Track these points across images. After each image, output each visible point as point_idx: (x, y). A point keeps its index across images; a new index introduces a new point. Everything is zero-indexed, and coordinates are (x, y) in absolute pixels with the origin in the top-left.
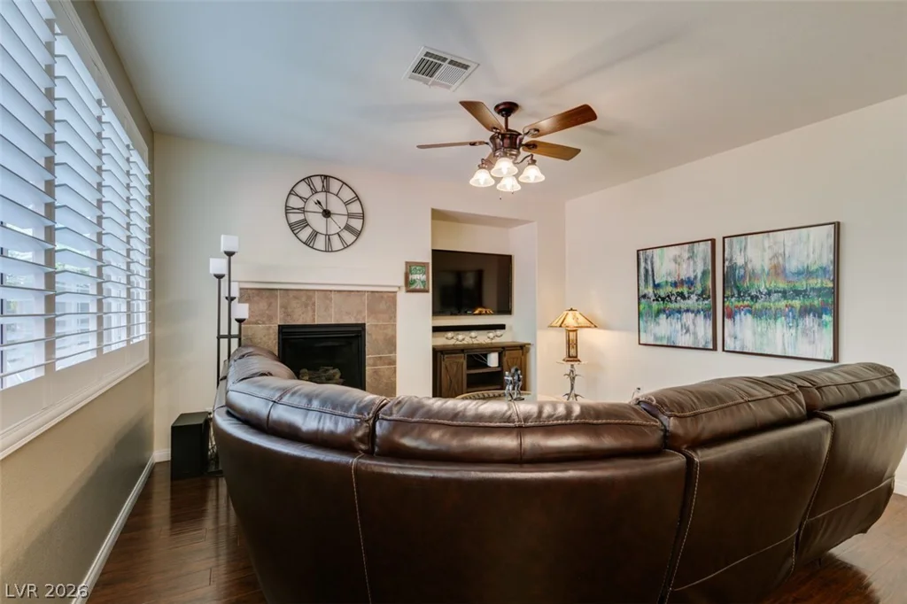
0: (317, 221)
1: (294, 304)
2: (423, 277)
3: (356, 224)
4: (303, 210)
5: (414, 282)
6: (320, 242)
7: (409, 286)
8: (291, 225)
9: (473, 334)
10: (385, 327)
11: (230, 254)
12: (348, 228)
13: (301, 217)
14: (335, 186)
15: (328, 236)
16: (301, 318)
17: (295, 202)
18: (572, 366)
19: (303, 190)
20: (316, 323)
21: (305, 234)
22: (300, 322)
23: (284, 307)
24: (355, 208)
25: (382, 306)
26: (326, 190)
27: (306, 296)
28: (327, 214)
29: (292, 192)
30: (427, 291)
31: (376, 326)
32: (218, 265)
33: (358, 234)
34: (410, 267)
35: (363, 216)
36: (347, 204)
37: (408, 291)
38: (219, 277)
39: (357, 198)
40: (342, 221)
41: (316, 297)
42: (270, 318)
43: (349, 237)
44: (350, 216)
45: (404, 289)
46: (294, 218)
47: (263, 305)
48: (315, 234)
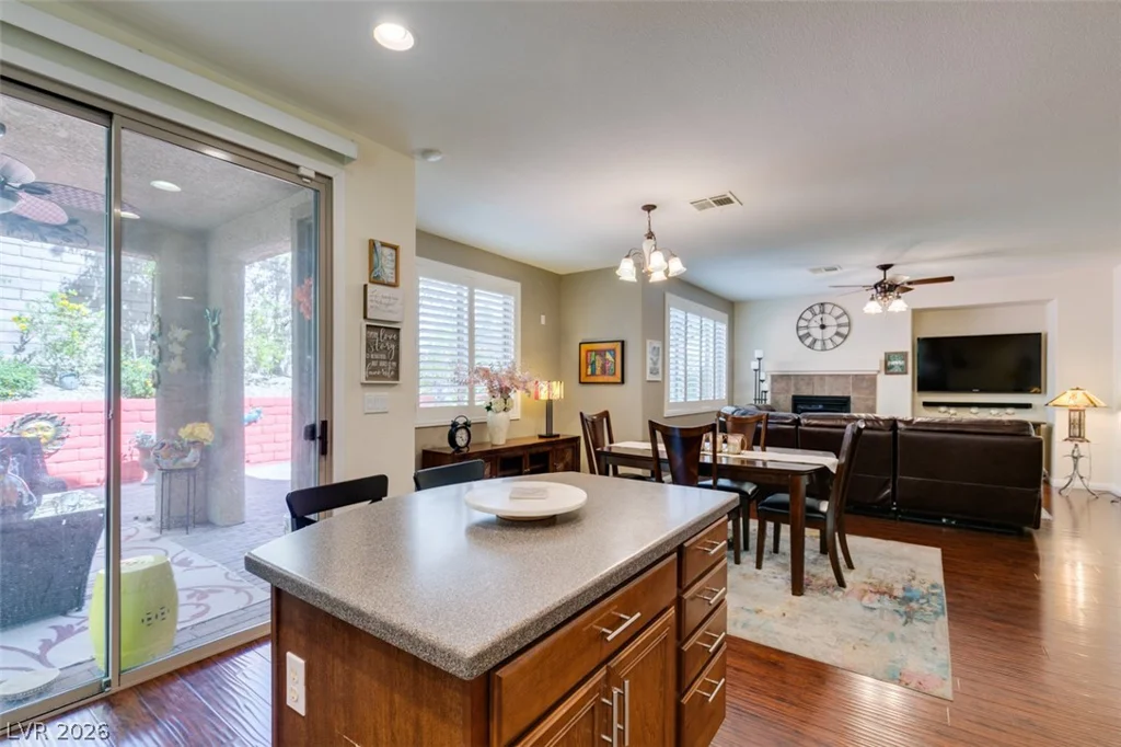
0: (816, 333)
1: (801, 383)
2: (901, 363)
3: (844, 330)
4: (807, 327)
5: (892, 367)
6: (818, 345)
7: (888, 369)
8: (800, 337)
9: (974, 410)
10: (867, 400)
11: (760, 359)
12: (838, 334)
13: (806, 331)
14: (828, 308)
15: (823, 341)
16: (806, 391)
17: (803, 323)
18: (1076, 445)
19: (808, 315)
20: (816, 394)
21: (810, 340)
22: (805, 394)
23: (795, 385)
24: (844, 320)
25: (865, 384)
26: (823, 312)
27: (809, 379)
28: (823, 327)
29: (800, 318)
30: (906, 373)
31: (859, 398)
32: (755, 365)
33: (845, 337)
34: (888, 357)
35: (849, 325)
36: (837, 318)
37: (886, 373)
38: (756, 370)
39: (845, 313)
40: (834, 330)
41: (816, 380)
42: (788, 391)
43: (838, 340)
44: (839, 326)
45: (883, 372)
46: (802, 333)
47: (783, 384)
48: (815, 341)
